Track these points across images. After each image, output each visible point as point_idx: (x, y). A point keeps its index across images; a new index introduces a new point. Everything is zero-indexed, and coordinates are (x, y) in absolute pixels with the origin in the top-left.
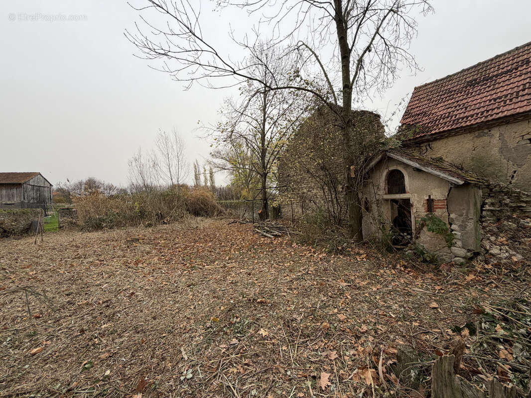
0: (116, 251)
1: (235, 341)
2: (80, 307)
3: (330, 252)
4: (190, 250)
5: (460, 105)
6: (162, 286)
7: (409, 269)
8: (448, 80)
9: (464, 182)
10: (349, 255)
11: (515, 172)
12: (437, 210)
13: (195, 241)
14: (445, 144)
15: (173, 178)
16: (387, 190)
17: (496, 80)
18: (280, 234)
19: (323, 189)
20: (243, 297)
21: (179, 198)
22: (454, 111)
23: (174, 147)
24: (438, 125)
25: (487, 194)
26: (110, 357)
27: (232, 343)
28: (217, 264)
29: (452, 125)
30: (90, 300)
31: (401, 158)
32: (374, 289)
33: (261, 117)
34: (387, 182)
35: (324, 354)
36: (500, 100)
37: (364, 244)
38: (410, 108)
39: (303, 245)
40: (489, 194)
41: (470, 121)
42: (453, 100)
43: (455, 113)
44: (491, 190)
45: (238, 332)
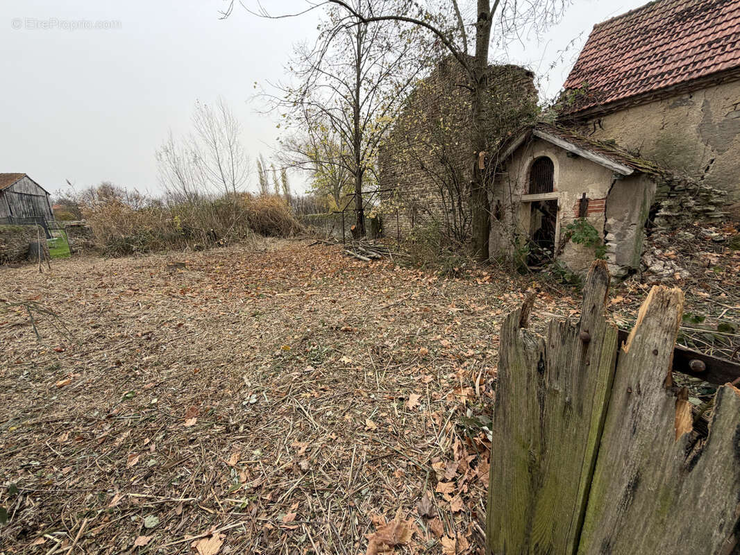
0: (154, 278)
1: (310, 368)
2: (114, 341)
3: (443, 275)
4: (256, 276)
5: (657, 55)
6: (218, 315)
7: (542, 293)
8: (648, 10)
9: (633, 171)
10: (468, 278)
11: (712, 161)
12: (592, 214)
13: (263, 267)
14: (623, 119)
15: (225, 179)
16: (528, 189)
17: (719, 10)
18: (380, 256)
19: (442, 193)
20: (324, 325)
21: (237, 208)
22: (645, 65)
23: (223, 131)
24: (617, 89)
25: (666, 194)
26: (156, 386)
27: (306, 370)
28: (292, 292)
29: (638, 88)
30: (125, 332)
31: (553, 138)
32: (493, 314)
33: (354, 79)
34: (529, 175)
35: (417, 379)
36: (718, 45)
37: (489, 263)
38: (581, 61)
39: (409, 268)
40: (669, 194)
41: (667, 80)
42: (648, 47)
43: (646, 69)
44: (673, 188)
45: (314, 360)
